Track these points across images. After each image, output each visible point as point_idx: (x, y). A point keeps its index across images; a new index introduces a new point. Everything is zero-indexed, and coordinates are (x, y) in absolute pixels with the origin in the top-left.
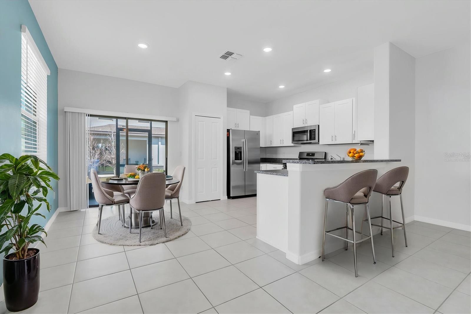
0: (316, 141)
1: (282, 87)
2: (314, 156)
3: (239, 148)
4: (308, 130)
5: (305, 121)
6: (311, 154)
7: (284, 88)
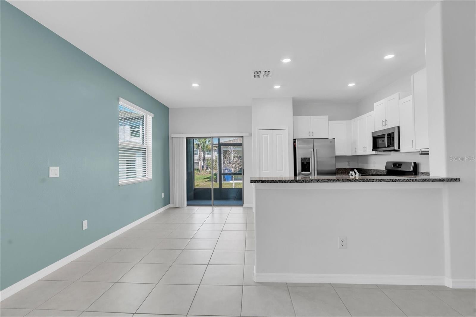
0: (396, 147)
1: (352, 85)
2: (401, 167)
3: (306, 159)
4: (385, 134)
5: (385, 122)
6: (398, 165)
7: (355, 85)
